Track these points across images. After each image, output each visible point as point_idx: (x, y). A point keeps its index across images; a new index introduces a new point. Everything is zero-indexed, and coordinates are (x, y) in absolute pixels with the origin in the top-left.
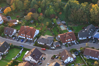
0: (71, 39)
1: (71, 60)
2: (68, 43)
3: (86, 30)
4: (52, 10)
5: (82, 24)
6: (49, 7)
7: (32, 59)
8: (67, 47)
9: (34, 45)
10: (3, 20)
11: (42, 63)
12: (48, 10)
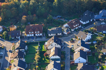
0: (78, 24)
1: (89, 38)
2: (76, 28)
3: (86, 14)
4: (43, 9)
5: (76, 13)
6: (39, 7)
7: (55, 45)
8: (77, 32)
9: (46, 38)
10: (2, 28)
11: (65, 47)
12: (39, 10)
